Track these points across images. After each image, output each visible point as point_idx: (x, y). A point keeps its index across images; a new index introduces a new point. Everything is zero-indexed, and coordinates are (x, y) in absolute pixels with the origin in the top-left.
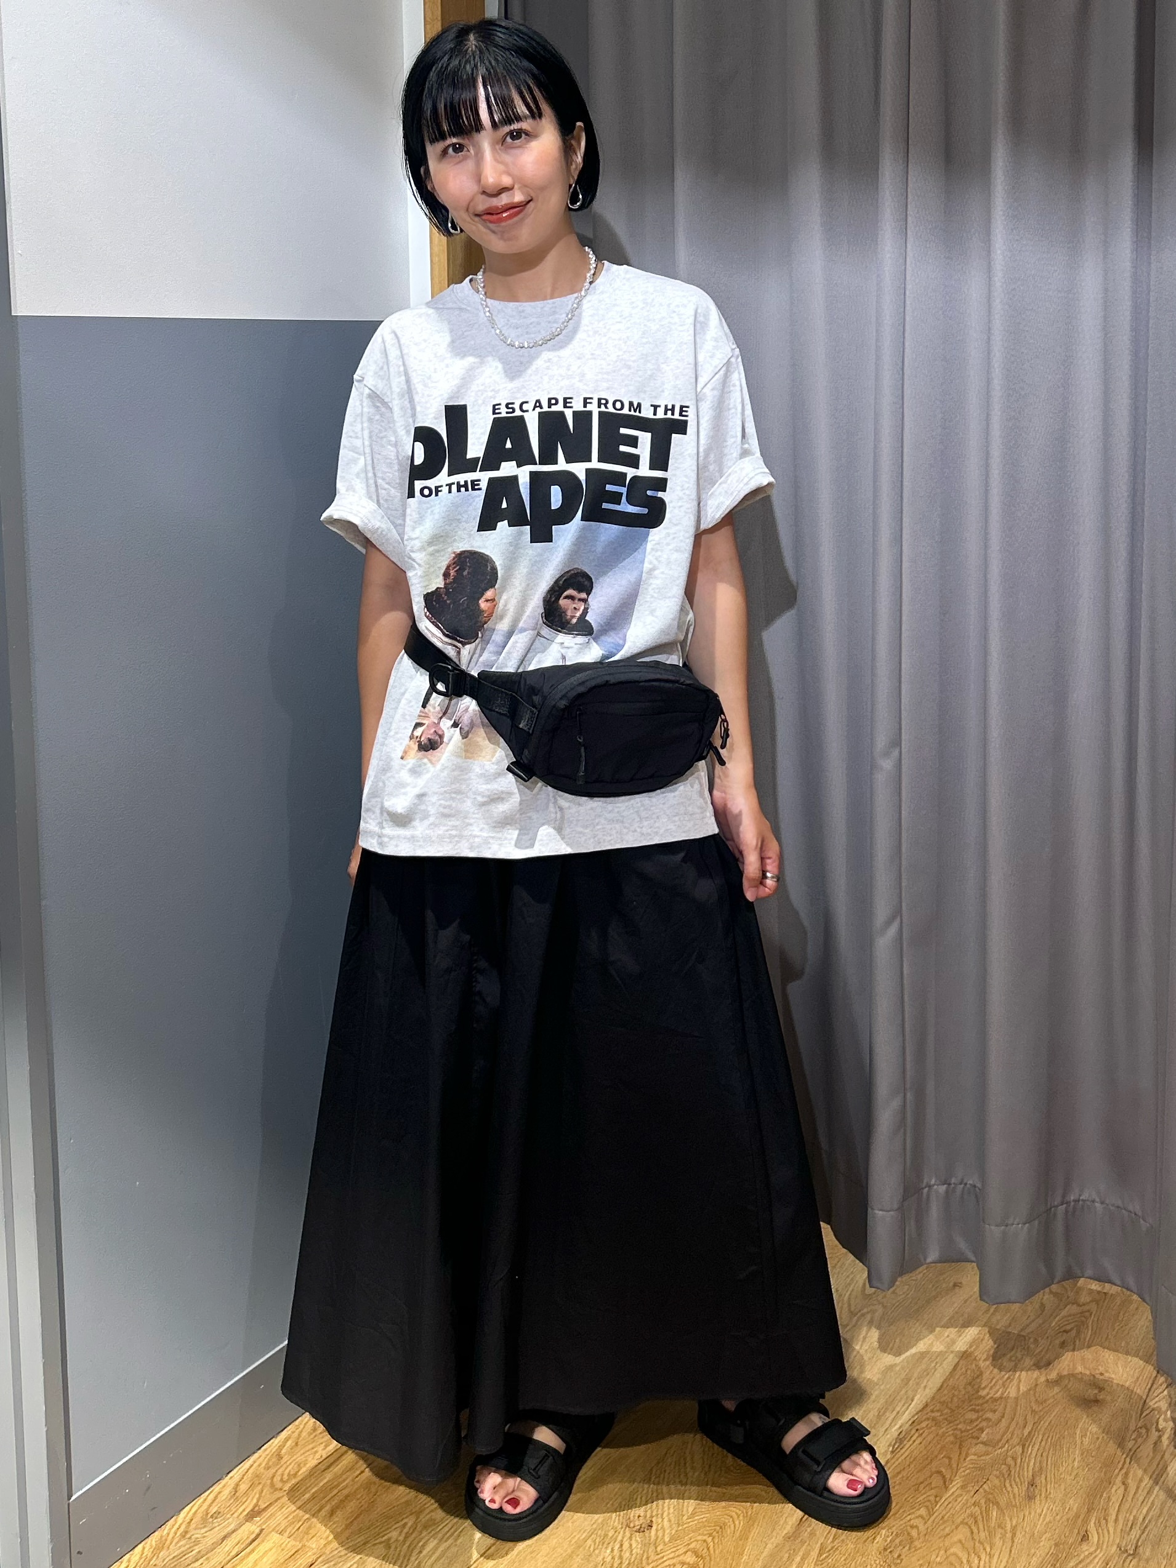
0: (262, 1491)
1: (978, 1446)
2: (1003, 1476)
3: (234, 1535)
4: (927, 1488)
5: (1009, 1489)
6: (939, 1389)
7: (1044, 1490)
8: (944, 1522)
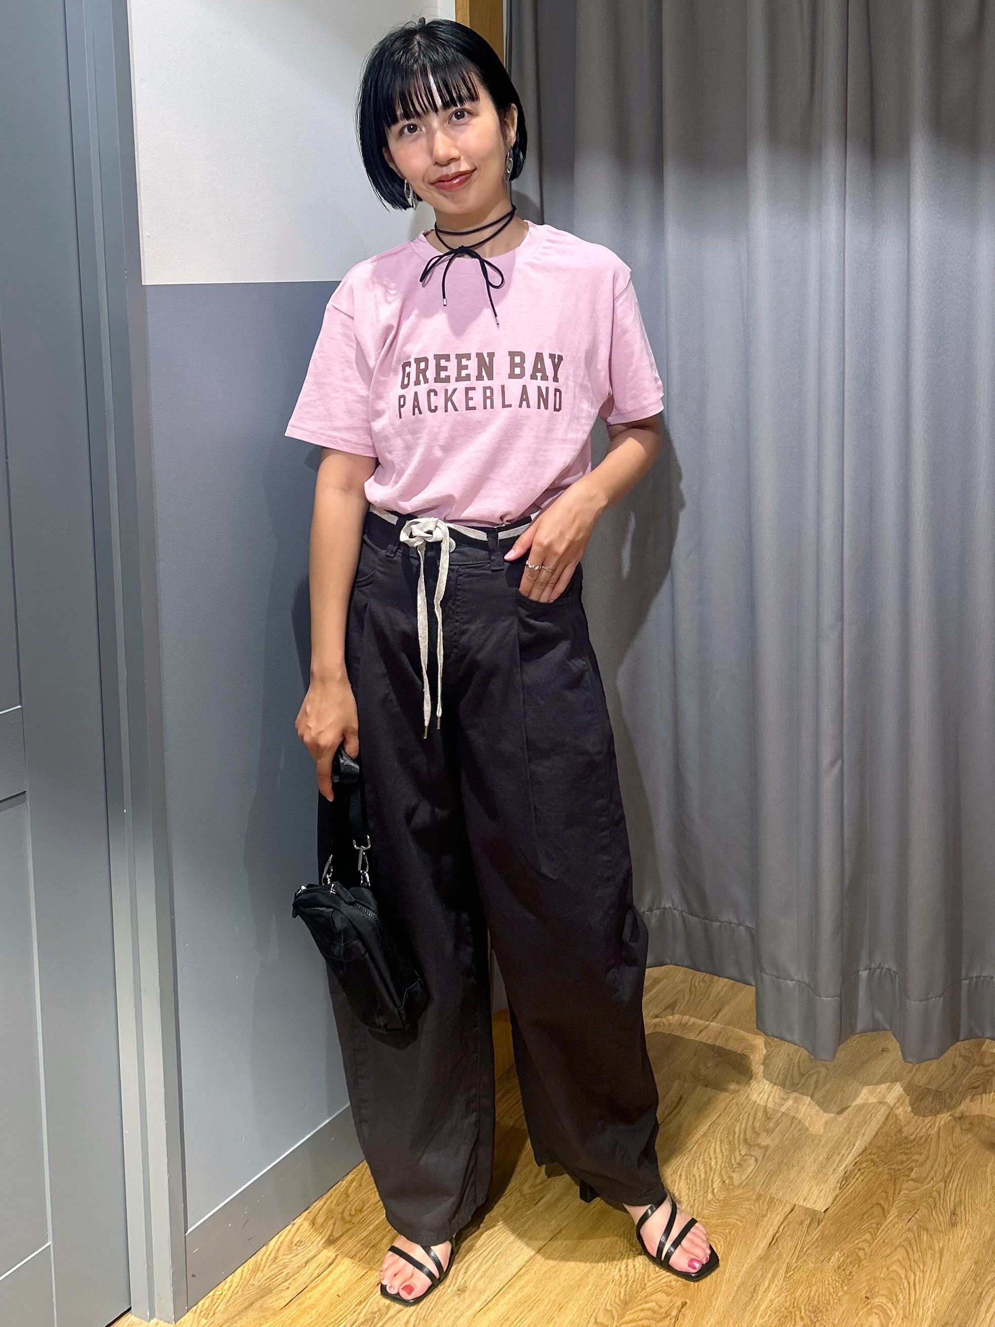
0: (335, 1224)
1: (909, 1182)
2: (931, 1207)
3: (314, 1260)
4: (870, 1217)
5: (936, 1217)
6: (875, 1136)
7: (963, 1218)
8: (885, 1246)
